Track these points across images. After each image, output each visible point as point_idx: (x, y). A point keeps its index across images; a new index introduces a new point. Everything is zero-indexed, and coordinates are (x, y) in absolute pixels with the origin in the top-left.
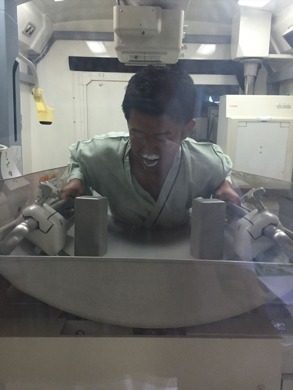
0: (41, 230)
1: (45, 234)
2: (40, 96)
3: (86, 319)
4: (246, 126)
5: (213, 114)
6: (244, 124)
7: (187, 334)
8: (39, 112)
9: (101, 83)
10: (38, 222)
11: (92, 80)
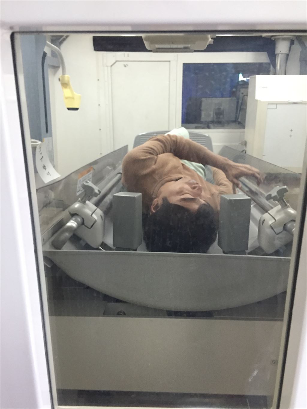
0: (86, 226)
1: (89, 229)
2: (67, 82)
3: (125, 302)
4: (276, 109)
5: (242, 93)
6: (274, 106)
7: (214, 316)
8: (66, 98)
9: (126, 63)
10: (83, 219)
11: (117, 61)
